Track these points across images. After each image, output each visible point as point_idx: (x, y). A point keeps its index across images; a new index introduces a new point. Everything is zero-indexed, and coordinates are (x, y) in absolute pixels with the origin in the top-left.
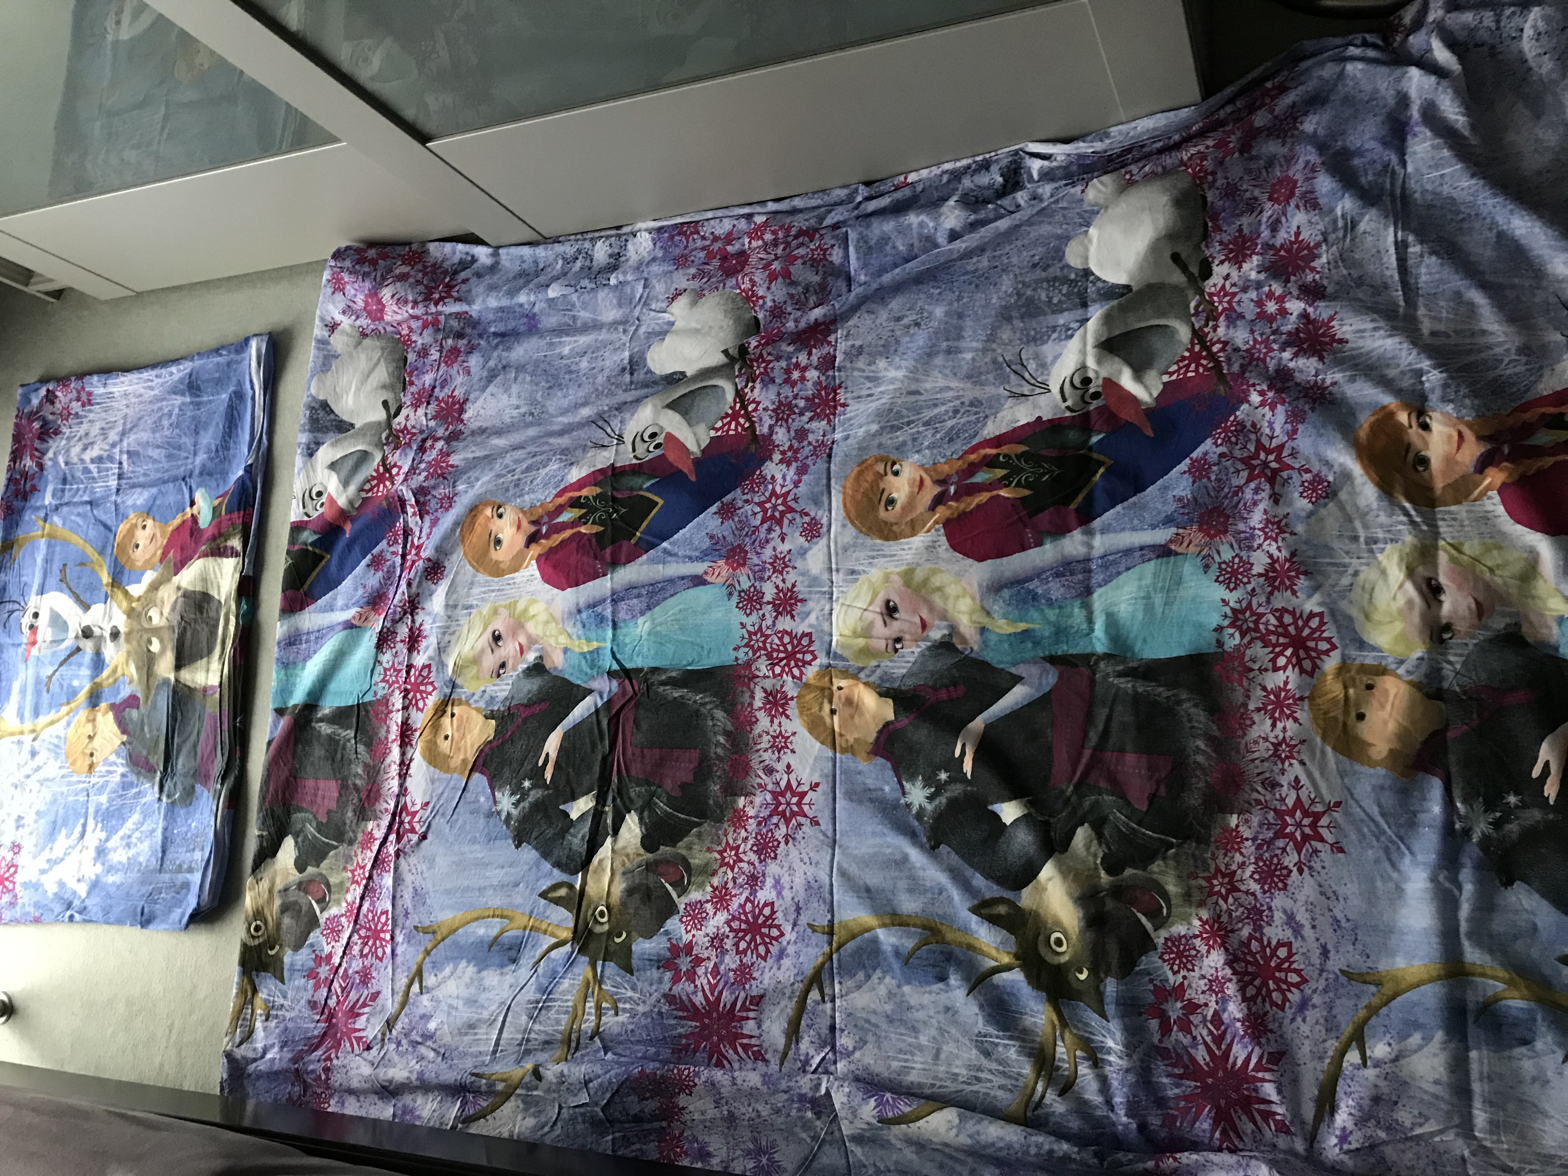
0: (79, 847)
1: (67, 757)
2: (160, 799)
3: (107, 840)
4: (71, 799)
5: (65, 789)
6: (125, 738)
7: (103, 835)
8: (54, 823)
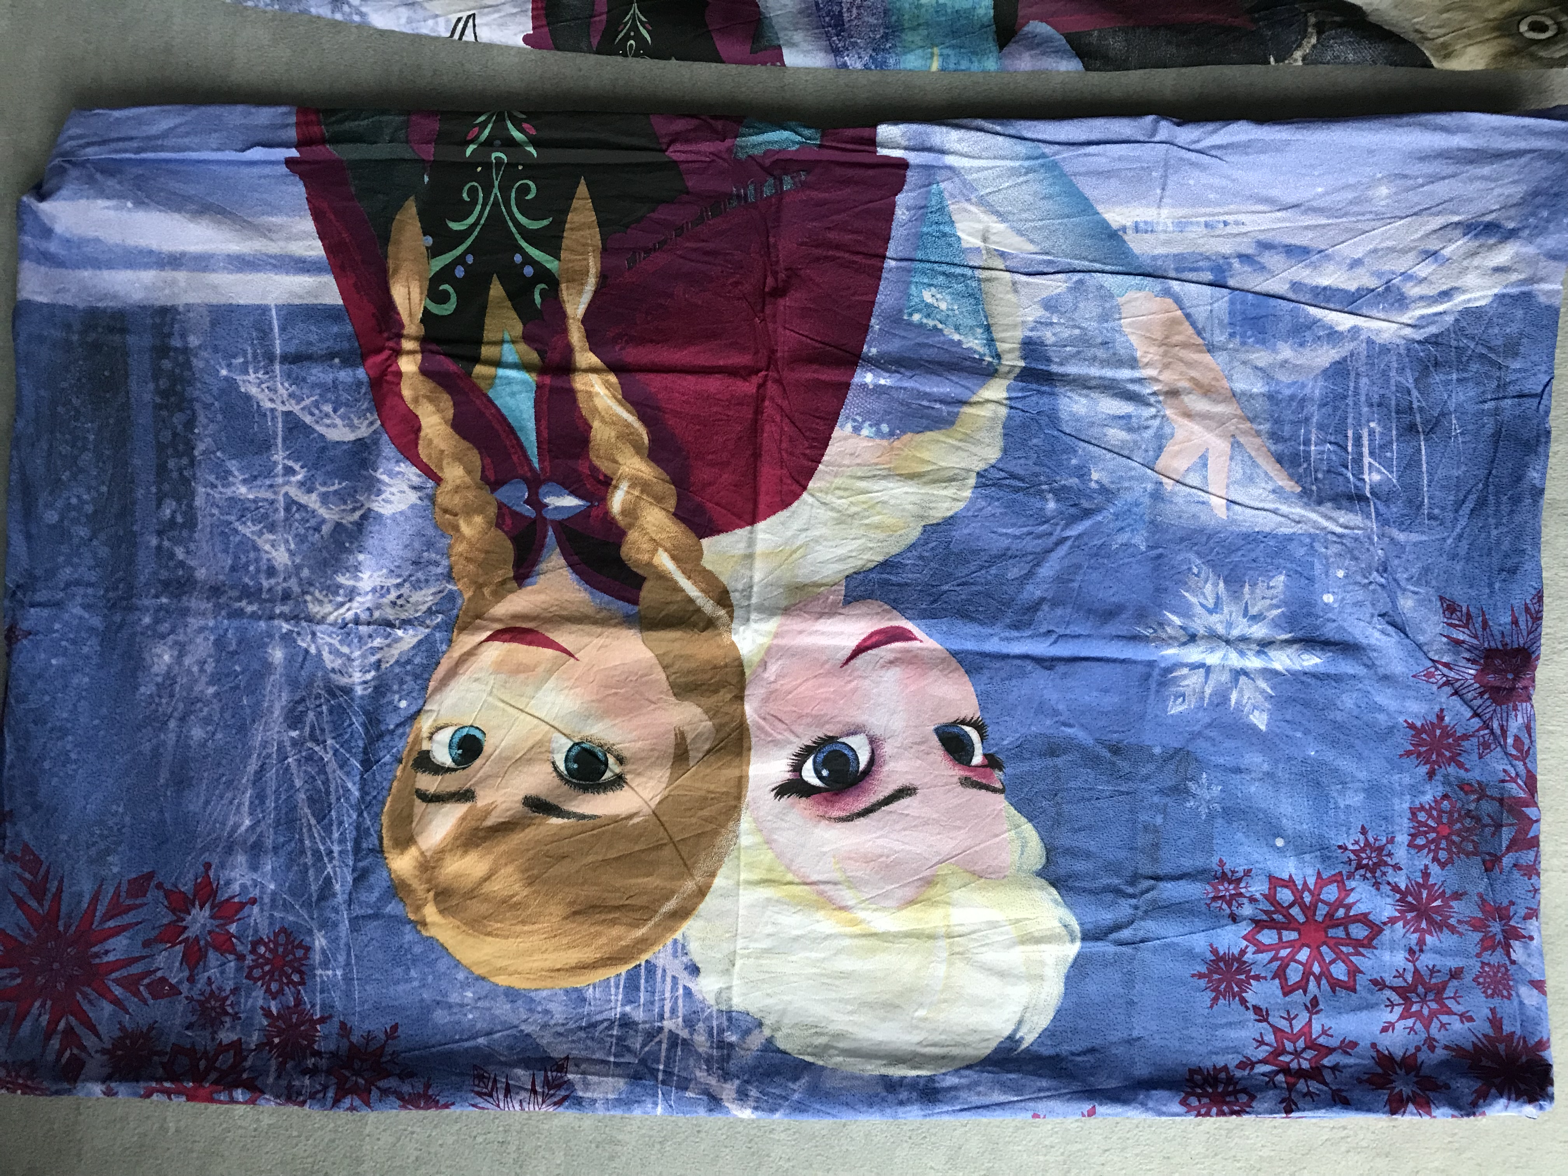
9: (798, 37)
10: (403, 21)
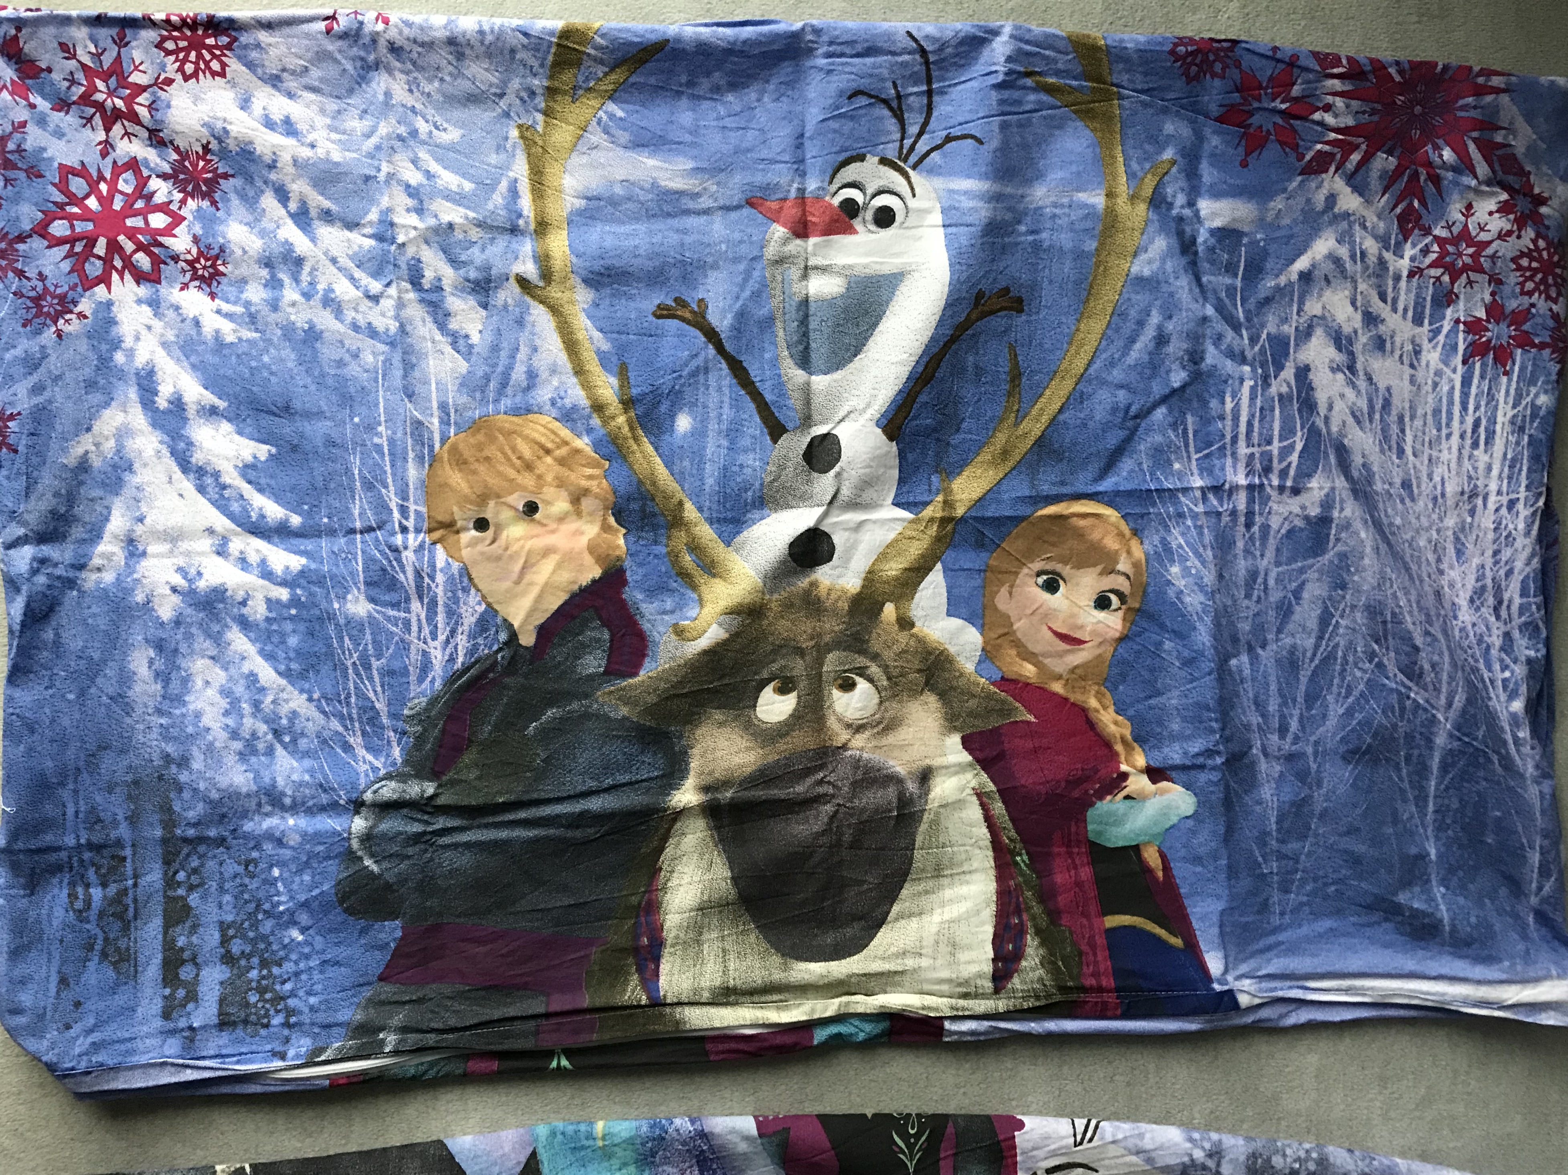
0: (222, 523)
1: (475, 426)
2: (357, 806)
3: (245, 624)
4: (356, 463)
5: (383, 435)
6: (527, 639)
7: (258, 610)
8: (286, 410)
9: (743, 1147)
10: (1148, 1136)
